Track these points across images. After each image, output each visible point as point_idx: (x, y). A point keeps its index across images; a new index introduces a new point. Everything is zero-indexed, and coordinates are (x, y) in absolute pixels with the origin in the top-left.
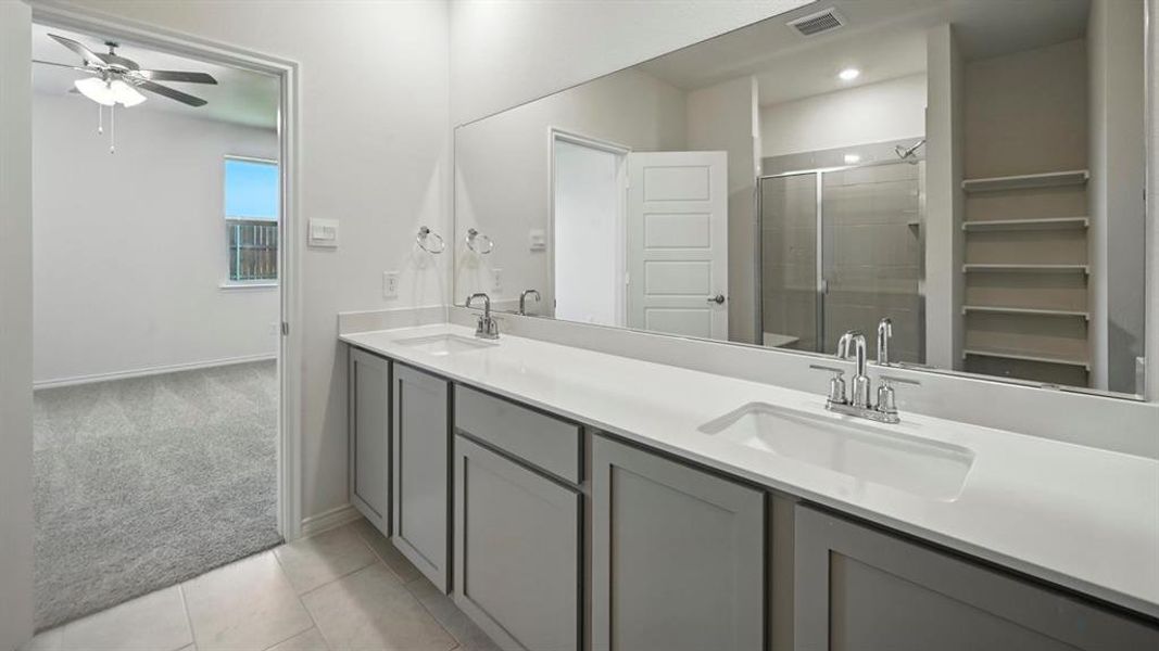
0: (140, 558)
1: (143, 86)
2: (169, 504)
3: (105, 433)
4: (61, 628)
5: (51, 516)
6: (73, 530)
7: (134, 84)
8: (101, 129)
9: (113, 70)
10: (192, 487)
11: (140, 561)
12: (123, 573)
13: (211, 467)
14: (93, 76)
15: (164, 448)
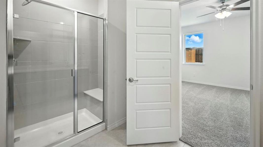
0: (207, 140)
1: (232, 10)
2: (223, 130)
3: (222, 101)
4: (184, 143)
5: (200, 116)
6: (201, 122)
7: (230, 10)
8: (221, 25)
9: (222, 9)
10: (232, 129)
11: (206, 141)
12: (201, 141)
13: (242, 126)
14: (219, 12)
15: (232, 112)
